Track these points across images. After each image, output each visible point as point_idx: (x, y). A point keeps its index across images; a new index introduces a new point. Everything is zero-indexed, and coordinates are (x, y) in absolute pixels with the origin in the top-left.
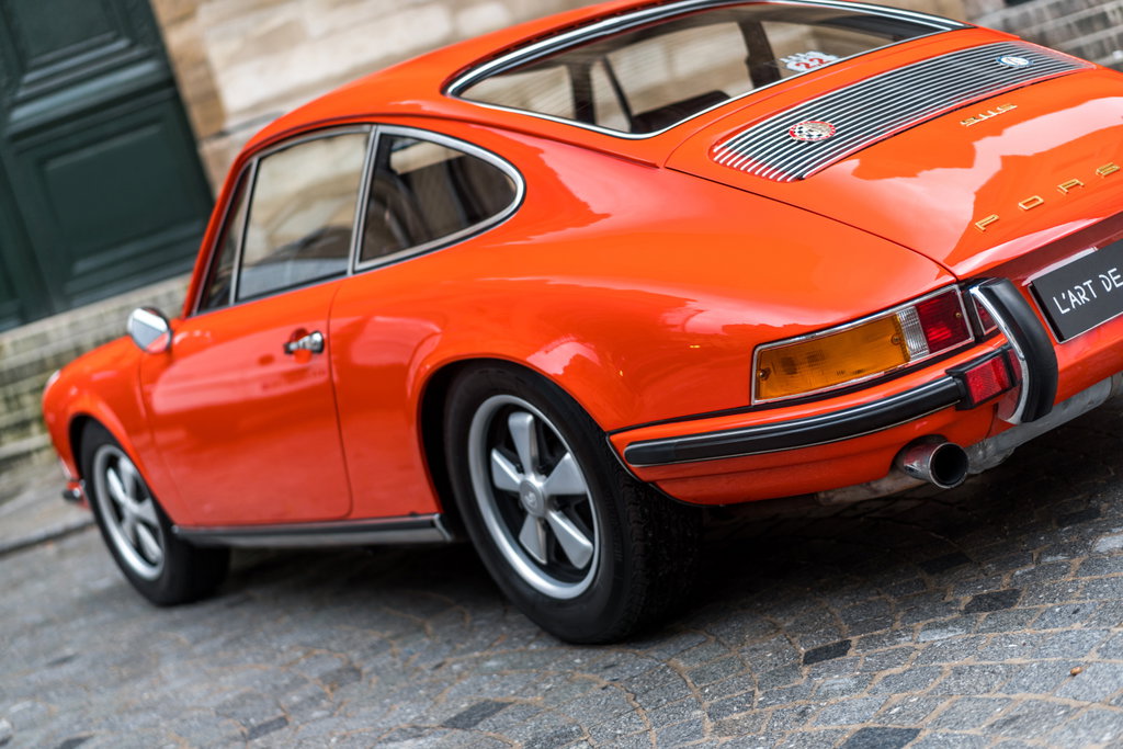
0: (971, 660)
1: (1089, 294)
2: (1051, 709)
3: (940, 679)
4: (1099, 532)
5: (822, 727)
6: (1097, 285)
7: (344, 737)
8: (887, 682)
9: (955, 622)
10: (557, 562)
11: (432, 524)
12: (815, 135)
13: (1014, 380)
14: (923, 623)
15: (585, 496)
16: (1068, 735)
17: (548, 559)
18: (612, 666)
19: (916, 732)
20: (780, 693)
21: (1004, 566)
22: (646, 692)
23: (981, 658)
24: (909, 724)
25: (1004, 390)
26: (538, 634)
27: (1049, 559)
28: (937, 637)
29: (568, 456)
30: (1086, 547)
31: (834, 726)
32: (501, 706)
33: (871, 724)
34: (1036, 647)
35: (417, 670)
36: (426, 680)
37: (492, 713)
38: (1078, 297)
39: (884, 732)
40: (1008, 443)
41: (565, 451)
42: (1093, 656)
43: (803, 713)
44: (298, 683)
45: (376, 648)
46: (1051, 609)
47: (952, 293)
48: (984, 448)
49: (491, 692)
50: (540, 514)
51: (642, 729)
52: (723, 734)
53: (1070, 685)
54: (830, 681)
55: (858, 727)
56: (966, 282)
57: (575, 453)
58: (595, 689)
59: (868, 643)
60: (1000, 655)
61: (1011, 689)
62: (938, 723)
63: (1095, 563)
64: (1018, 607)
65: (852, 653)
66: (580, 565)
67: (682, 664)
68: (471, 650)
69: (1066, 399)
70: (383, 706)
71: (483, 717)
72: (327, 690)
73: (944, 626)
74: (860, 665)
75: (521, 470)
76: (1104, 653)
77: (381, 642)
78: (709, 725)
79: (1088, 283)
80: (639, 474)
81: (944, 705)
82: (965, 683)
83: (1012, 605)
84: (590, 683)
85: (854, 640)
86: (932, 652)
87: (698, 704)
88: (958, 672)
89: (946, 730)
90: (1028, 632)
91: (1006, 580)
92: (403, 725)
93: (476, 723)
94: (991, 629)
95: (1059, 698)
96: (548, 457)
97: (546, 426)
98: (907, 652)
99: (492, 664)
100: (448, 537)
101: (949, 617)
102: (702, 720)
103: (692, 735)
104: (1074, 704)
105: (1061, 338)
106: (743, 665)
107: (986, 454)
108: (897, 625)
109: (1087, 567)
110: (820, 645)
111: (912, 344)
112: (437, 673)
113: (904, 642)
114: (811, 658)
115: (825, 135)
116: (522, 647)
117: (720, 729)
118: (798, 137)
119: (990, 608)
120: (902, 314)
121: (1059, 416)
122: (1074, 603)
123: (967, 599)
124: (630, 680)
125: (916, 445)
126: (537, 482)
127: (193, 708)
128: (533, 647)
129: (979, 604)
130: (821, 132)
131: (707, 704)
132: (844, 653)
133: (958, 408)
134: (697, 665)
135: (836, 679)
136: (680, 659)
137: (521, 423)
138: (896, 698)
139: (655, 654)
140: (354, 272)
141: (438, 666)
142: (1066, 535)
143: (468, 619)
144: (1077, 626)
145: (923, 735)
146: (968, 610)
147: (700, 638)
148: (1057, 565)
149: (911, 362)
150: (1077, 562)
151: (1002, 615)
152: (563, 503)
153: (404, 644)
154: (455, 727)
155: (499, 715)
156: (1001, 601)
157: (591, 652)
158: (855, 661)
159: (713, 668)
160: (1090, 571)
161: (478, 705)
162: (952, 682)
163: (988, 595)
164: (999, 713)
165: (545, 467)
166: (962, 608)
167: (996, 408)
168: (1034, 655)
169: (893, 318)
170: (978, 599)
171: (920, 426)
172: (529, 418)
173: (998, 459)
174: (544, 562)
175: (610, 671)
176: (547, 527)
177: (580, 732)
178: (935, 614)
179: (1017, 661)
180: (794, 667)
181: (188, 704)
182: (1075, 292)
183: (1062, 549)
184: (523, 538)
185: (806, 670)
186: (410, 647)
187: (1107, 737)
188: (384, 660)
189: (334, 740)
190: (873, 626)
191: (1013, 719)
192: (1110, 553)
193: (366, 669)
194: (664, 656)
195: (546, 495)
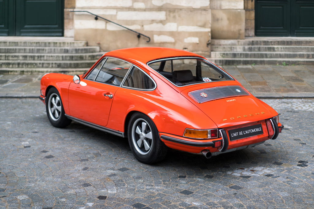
0: (203, 185)
1: (237, 135)
2: (212, 195)
3: (198, 186)
4: (228, 171)
5: (180, 188)
6: (238, 134)
7: (100, 166)
8: (191, 184)
9: (203, 178)
10: (142, 148)
11: (122, 134)
12: (204, 96)
13: (222, 145)
14: (198, 177)
15: (152, 140)
16: (213, 199)
17: (141, 147)
18: (147, 168)
19: (193, 193)
20: (174, 181)
21: (213, 171)
22: (153, 174)
23: (205, 185)
24: (192, 191)
25: (220, 146)
26: (134, 158)
27: (220, 173)
28: (200, 180)
29: (151, 132)
30: (225, 172)
31: (181, 188)
32: (128, 169)
33: (187, 190)
34: (213, 186)
35: (112, 158)
36: (114, 160)
37: (127, 170)
38: (235, 135)
39: (188, 191)
40: (219, 153)
41: (150, 131)
42: (220, 189)
43: (177, 185)
44: (88, 153)
45: (103, 151)
46: (217, 181)
47: (217, 130)
48: (215, 153)
49: (126, 166)
50: (142, 140)
51: (152, 180)
52: (164, 185)
53: (216, 192)
54: (182, 181)
55: (185, 189)
56: (219, 129)
57: (152, 133)
58: (144, 171)
59: (189, 177)
60: (208, 185)
61: (208, 191)
62: (196, 192)
63: (226, 175)
64: (213, 179)
65: (186, 178)
66: (146, 150)
67: (159, 171)
68: (122, 157)
69: (229, 149)
70: (106, 163)
71: (125, 170)
72: (95, 156)
73: (201, 178)
74: (187, 180)
75: (141, 131)
76: (222, 189)
77: (104, 150)
78: (162, 182)
79: (237, 133)
80: (162, 140)
81: (198, 190)
82: (201, 188)
83: (212, 178)
84: (144, 170)
85: (187, 176)
86: (198, 182)
87: (161, 179)
88: (201, 186)
89: (197, 194)
90: (213, 183)
91: (212, 174)
92: (111, 167)
93: (124, 171)
94: (208, 181)
95: (214, 194)
96: (147, 131)
97: (148, 126)
98: (194, 180)
99: (126, 161)
100: (124, 137)
101: (202, 177)
102: (161, 182)
103: (160, 183)
104: (215, 195)
105: (231, 140)
106: (169, 175)
107: (215, 154)
108: (194, 176)
109: (225, 176)
110: (181, 175)
111: (209, 135)
112: (116, 159)
113: (194, 179)
114: (180, 177)
115: (206, 96)
116: (131, 160)
117: (164, 184)
118: (201, 95)
119: (208, 177)
120: (209, 130)
121: (227, 151)
122: (221, 181)
123: (205, 175)
124: (150, 171)
125: (205, 150)
126: (144, 134)
127: (68, 152)
128: (133, 160)
129: (207, 176)
130: (205, 95)
131: (162, 179)
132: (185, 178)
133: (212, 147)
134: (162, 172)
135: (183, 182)
136: (159, 170)
137: (144, 124)
138: (191, 187)
139: (155, 168)
140: (121, 87)
141: (116, 158)
142: (224, 169)
143: (121, 151)
144: (220, 184)
145: (194, 193)
146: (205, 177)
147: (162, 168)
148: (220, 174)
149: (208, 138)
150: (223, 174)
151: (210, 179)
152: (147, 139)
153: (109, 152)
154: (120, 170)
155: (128, 171)
156: (210, 177)
157: (144, 165)
158: (186, 179)
159: (164, 174)
160: (225, 177)
161: (124, 168)
162: (200, 187)
163: (209, 175)
164: (205, 193)
165: (146, 132)
166: (204, 176)
167: (218, 148)
168: (212, 187)
169: (207, 131)
170: (207, 175)
171: (206, 148)
172: (146, 124)
173: (216, 155)
174: (140, 147)
175: (147, 169)
176: (143, 142)
177: (142, 178)
178: (200, 176)
179: (210, 187)
180: (177, 178)
181: (67, 151)
182: (235, 134)
183: (222, 171)
184: (137, 142)
185: (179, 179)
186: (110, 153)
187: (218, 201)
188: (105, 154)
189: (98, 166)
190: (190, 175)
191: (207, 195)
192: (229, 174)
193: (102, 155)
194: (156, 169)
195: (145, 137)
